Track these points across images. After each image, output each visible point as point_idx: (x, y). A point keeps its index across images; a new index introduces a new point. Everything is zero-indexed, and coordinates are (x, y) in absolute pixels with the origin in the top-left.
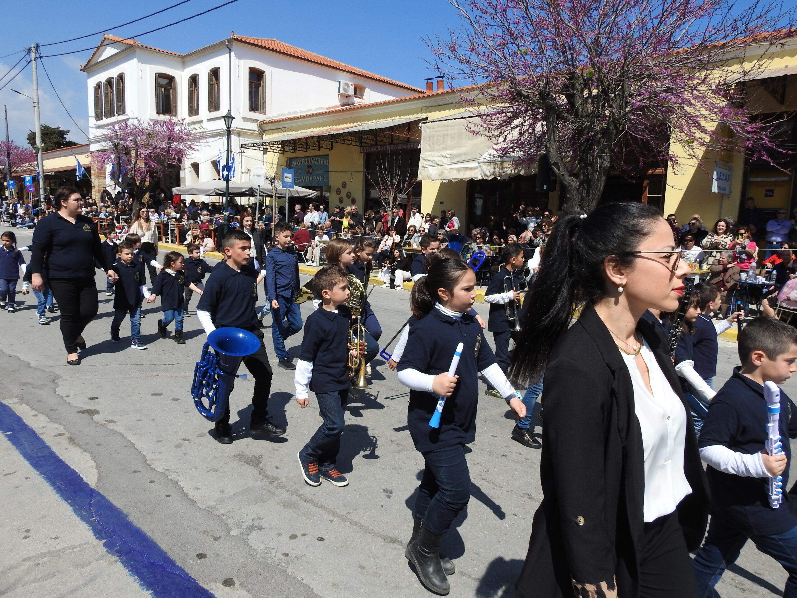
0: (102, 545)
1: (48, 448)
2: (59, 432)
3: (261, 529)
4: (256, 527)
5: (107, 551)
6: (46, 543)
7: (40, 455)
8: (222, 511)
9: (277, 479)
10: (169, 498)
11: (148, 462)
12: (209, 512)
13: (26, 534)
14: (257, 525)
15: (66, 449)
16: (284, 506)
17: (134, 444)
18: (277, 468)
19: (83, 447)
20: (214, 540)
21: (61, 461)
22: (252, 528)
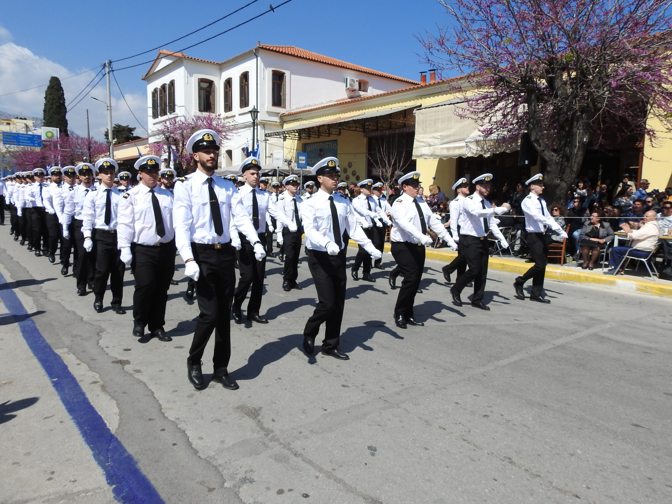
0: (111, 490)
1: (83, 394)
2: (95, 380)
3: (252, 481)
4: (248, 479)
5: (114, 497)
6: (65, 485)
7: (75, 400)
8: (220, 462)
9: (272, 431)
10: (176, 446)
11: (163, 411)
12: (208, 462)
13: (50, 476)
14: (249, 477)
15: (98, 396)
16: (276, 460)
17: (153, 393)
18: (273, 420)
19: (112, 394)
20: (209, 491)
21: (91, 408)
22: (244, 480)
